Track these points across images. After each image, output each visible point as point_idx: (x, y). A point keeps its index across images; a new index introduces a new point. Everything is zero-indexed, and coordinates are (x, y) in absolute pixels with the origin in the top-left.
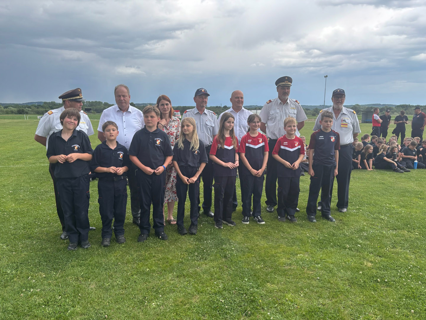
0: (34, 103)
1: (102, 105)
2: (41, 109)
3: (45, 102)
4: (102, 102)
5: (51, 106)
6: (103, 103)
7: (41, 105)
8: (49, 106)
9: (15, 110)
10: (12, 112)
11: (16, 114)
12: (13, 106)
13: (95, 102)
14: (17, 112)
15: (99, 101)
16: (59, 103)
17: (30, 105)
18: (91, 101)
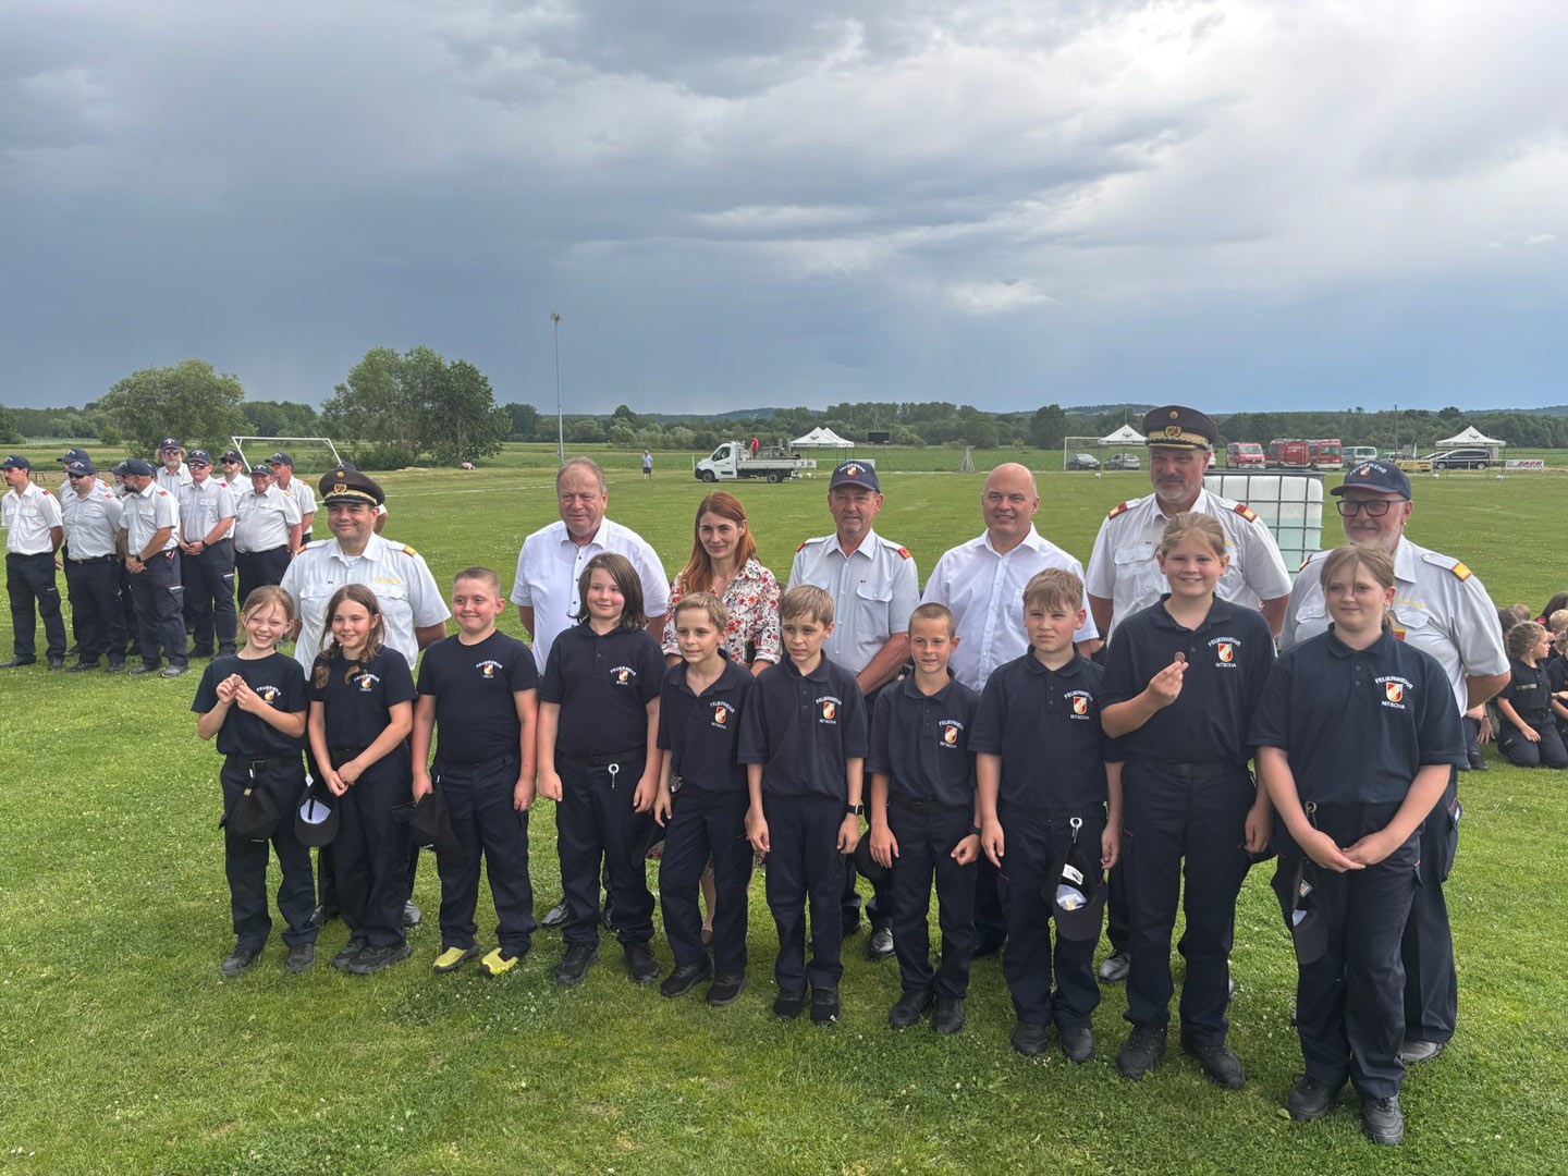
0: (748, 411)
1: (954, 416)
2: (763, 434)
3: (778, 410)
4: (955, 406)
5: (793, 421)
6: (958, 408)
7: (765, 420)
8: (789, 424)
9: (686, 438)
10: (680, 445)
11: (688, 448)
12: (686, 422)
13: (932, 404)
14: (693, 443)
15: (944, 404)
16: (819, 413)
17: (732, 420)
18: (917, 403)
